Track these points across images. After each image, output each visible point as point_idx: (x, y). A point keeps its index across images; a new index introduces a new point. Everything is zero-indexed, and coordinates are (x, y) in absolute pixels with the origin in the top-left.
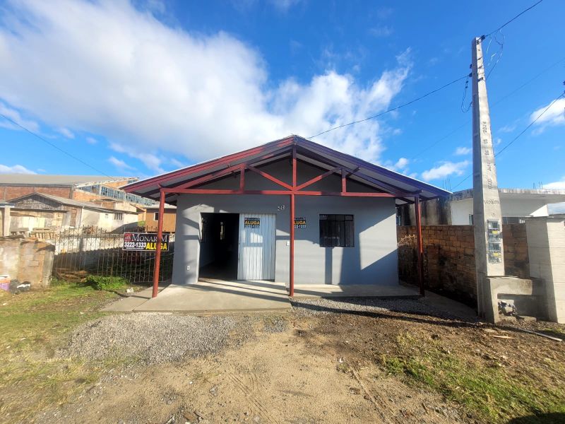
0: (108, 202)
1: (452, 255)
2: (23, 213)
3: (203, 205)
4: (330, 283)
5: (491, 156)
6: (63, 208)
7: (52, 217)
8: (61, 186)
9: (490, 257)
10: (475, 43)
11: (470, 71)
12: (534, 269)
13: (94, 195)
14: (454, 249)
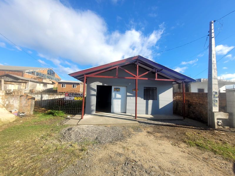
0: (39, 79)
1: (194, 104)
2: (9, 83)
3: (98, 82)
4: (148, 114)
5: (215, 67)
6: (20, 81)
7: (21, 85)
8: (18, 71)
9: (214, 105)
10: (211, 23)
11: (209, 34)
12: (229, 109)
13: (33, 75)
14: (195, 102)
